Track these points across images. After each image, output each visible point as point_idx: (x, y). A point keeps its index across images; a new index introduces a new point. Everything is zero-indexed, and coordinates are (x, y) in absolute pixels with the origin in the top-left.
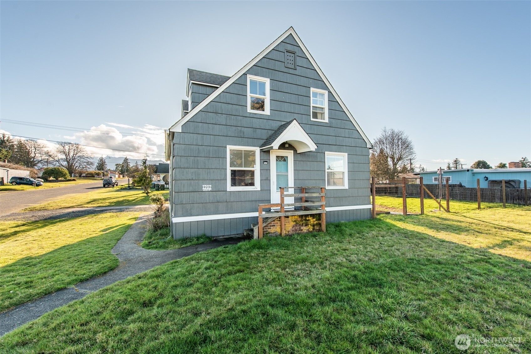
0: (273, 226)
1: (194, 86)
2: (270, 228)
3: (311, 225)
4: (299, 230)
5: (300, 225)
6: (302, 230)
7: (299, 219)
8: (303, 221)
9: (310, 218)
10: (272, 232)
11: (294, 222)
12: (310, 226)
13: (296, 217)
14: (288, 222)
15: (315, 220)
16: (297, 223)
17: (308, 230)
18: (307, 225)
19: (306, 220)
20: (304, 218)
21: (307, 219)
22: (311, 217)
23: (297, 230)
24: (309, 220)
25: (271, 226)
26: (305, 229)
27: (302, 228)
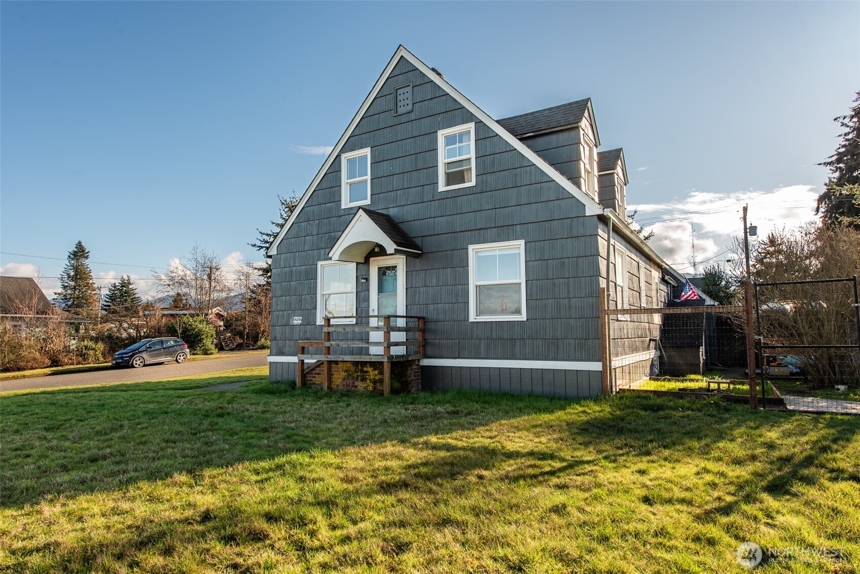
0: (319, 374)
2: (315, 377)
3: (370, 380)
4: (352, 387)
5: (353, 378)
6: (356, 387)
7: (353, 369)
8: (358, 372)
9: (370, 369)
10: (317, 383)
11: (345, 372)
12: (368, 381)
13: (348, 365)
14: (338, 371)
15: (376, 372)
16: (349, 375)
17: (366, 388)
18: (364, 380)
19: (362, 371)
20: (360, 368)
21: (365, 369)
22: (370, 367)
23: (349, 386)
24: (367, 372)
25: (315, 374)
26: (361, 386)
27: (357, 383)
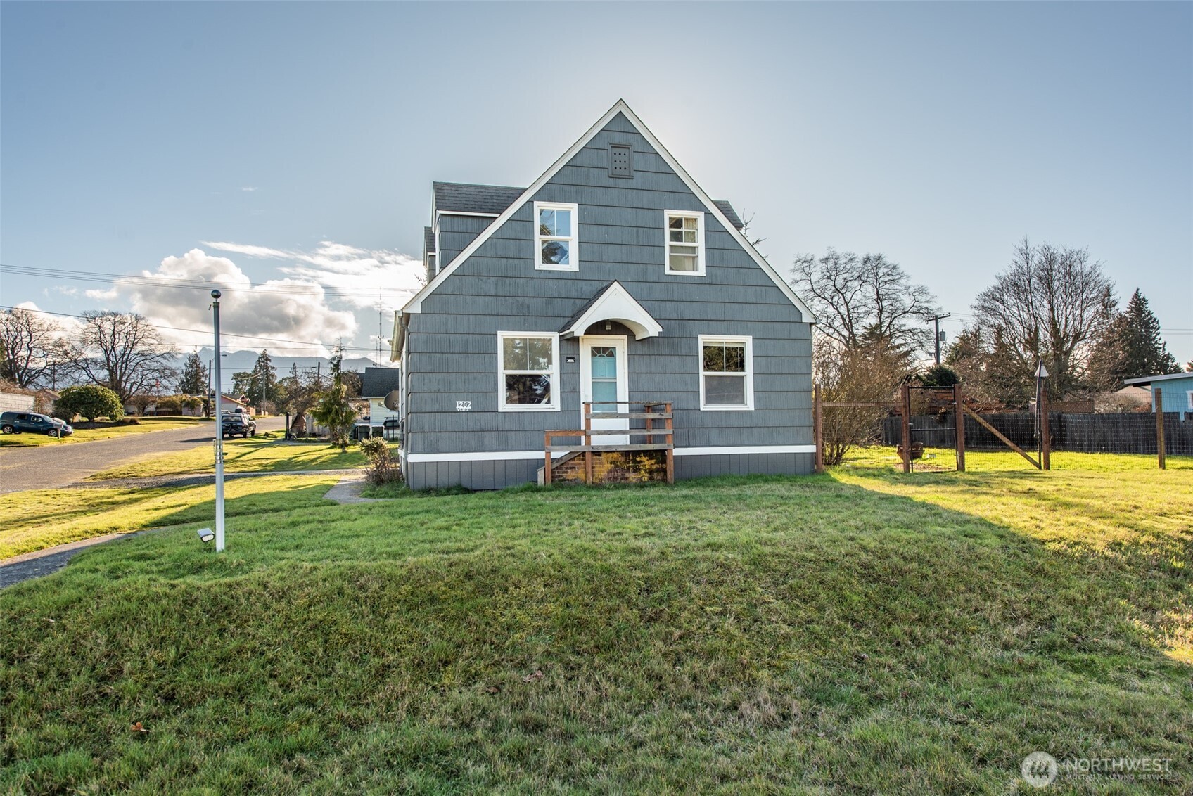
0: (571, 468)
1: (444, 218)
2: (567, 472)
3: (645, 470)
4: (621, 479)
5: (623, 469)
6: (627, 479)
7: (622, 459)
8: (629, 463)
9: (644, 459)
10: (570, 478)
11: (611, 463)
12: (643, 472)
13: (615, 455)
14: (600, 463)
15: (653, 461)
16: (617, 466)
17: (640, 479)
18: (636, 470)
19: (634, 461)
20: (631, 458)
21: (638, 459)
22: (645, 456)
23: (617, 479)
24: (641, 462)
25: (567, 468)
26: (633, 477)
27: (627, 475)
